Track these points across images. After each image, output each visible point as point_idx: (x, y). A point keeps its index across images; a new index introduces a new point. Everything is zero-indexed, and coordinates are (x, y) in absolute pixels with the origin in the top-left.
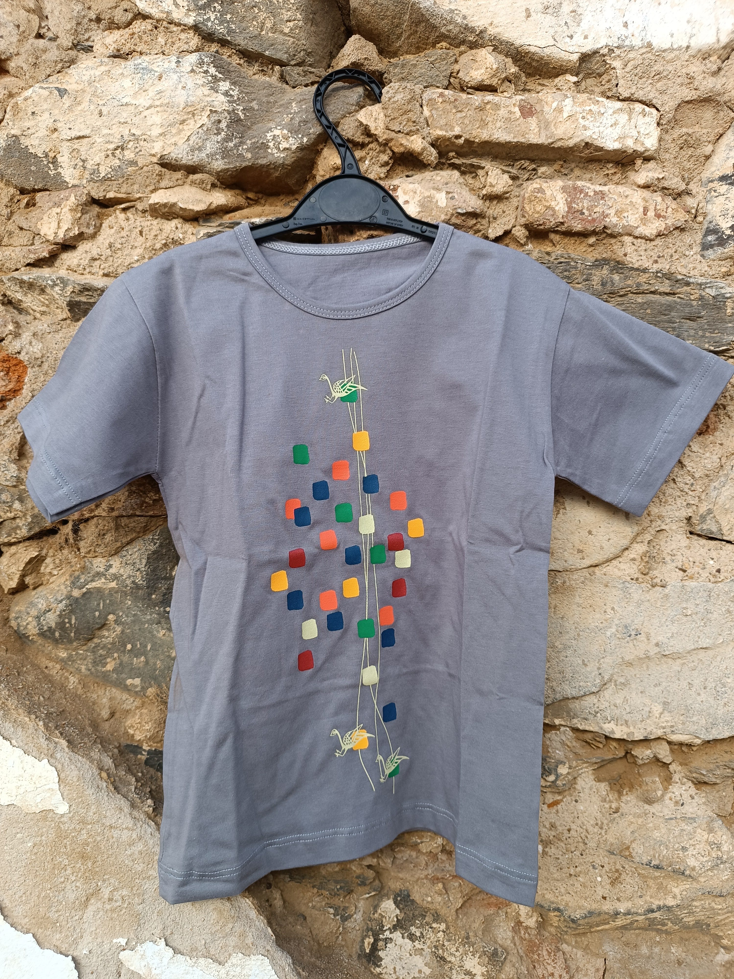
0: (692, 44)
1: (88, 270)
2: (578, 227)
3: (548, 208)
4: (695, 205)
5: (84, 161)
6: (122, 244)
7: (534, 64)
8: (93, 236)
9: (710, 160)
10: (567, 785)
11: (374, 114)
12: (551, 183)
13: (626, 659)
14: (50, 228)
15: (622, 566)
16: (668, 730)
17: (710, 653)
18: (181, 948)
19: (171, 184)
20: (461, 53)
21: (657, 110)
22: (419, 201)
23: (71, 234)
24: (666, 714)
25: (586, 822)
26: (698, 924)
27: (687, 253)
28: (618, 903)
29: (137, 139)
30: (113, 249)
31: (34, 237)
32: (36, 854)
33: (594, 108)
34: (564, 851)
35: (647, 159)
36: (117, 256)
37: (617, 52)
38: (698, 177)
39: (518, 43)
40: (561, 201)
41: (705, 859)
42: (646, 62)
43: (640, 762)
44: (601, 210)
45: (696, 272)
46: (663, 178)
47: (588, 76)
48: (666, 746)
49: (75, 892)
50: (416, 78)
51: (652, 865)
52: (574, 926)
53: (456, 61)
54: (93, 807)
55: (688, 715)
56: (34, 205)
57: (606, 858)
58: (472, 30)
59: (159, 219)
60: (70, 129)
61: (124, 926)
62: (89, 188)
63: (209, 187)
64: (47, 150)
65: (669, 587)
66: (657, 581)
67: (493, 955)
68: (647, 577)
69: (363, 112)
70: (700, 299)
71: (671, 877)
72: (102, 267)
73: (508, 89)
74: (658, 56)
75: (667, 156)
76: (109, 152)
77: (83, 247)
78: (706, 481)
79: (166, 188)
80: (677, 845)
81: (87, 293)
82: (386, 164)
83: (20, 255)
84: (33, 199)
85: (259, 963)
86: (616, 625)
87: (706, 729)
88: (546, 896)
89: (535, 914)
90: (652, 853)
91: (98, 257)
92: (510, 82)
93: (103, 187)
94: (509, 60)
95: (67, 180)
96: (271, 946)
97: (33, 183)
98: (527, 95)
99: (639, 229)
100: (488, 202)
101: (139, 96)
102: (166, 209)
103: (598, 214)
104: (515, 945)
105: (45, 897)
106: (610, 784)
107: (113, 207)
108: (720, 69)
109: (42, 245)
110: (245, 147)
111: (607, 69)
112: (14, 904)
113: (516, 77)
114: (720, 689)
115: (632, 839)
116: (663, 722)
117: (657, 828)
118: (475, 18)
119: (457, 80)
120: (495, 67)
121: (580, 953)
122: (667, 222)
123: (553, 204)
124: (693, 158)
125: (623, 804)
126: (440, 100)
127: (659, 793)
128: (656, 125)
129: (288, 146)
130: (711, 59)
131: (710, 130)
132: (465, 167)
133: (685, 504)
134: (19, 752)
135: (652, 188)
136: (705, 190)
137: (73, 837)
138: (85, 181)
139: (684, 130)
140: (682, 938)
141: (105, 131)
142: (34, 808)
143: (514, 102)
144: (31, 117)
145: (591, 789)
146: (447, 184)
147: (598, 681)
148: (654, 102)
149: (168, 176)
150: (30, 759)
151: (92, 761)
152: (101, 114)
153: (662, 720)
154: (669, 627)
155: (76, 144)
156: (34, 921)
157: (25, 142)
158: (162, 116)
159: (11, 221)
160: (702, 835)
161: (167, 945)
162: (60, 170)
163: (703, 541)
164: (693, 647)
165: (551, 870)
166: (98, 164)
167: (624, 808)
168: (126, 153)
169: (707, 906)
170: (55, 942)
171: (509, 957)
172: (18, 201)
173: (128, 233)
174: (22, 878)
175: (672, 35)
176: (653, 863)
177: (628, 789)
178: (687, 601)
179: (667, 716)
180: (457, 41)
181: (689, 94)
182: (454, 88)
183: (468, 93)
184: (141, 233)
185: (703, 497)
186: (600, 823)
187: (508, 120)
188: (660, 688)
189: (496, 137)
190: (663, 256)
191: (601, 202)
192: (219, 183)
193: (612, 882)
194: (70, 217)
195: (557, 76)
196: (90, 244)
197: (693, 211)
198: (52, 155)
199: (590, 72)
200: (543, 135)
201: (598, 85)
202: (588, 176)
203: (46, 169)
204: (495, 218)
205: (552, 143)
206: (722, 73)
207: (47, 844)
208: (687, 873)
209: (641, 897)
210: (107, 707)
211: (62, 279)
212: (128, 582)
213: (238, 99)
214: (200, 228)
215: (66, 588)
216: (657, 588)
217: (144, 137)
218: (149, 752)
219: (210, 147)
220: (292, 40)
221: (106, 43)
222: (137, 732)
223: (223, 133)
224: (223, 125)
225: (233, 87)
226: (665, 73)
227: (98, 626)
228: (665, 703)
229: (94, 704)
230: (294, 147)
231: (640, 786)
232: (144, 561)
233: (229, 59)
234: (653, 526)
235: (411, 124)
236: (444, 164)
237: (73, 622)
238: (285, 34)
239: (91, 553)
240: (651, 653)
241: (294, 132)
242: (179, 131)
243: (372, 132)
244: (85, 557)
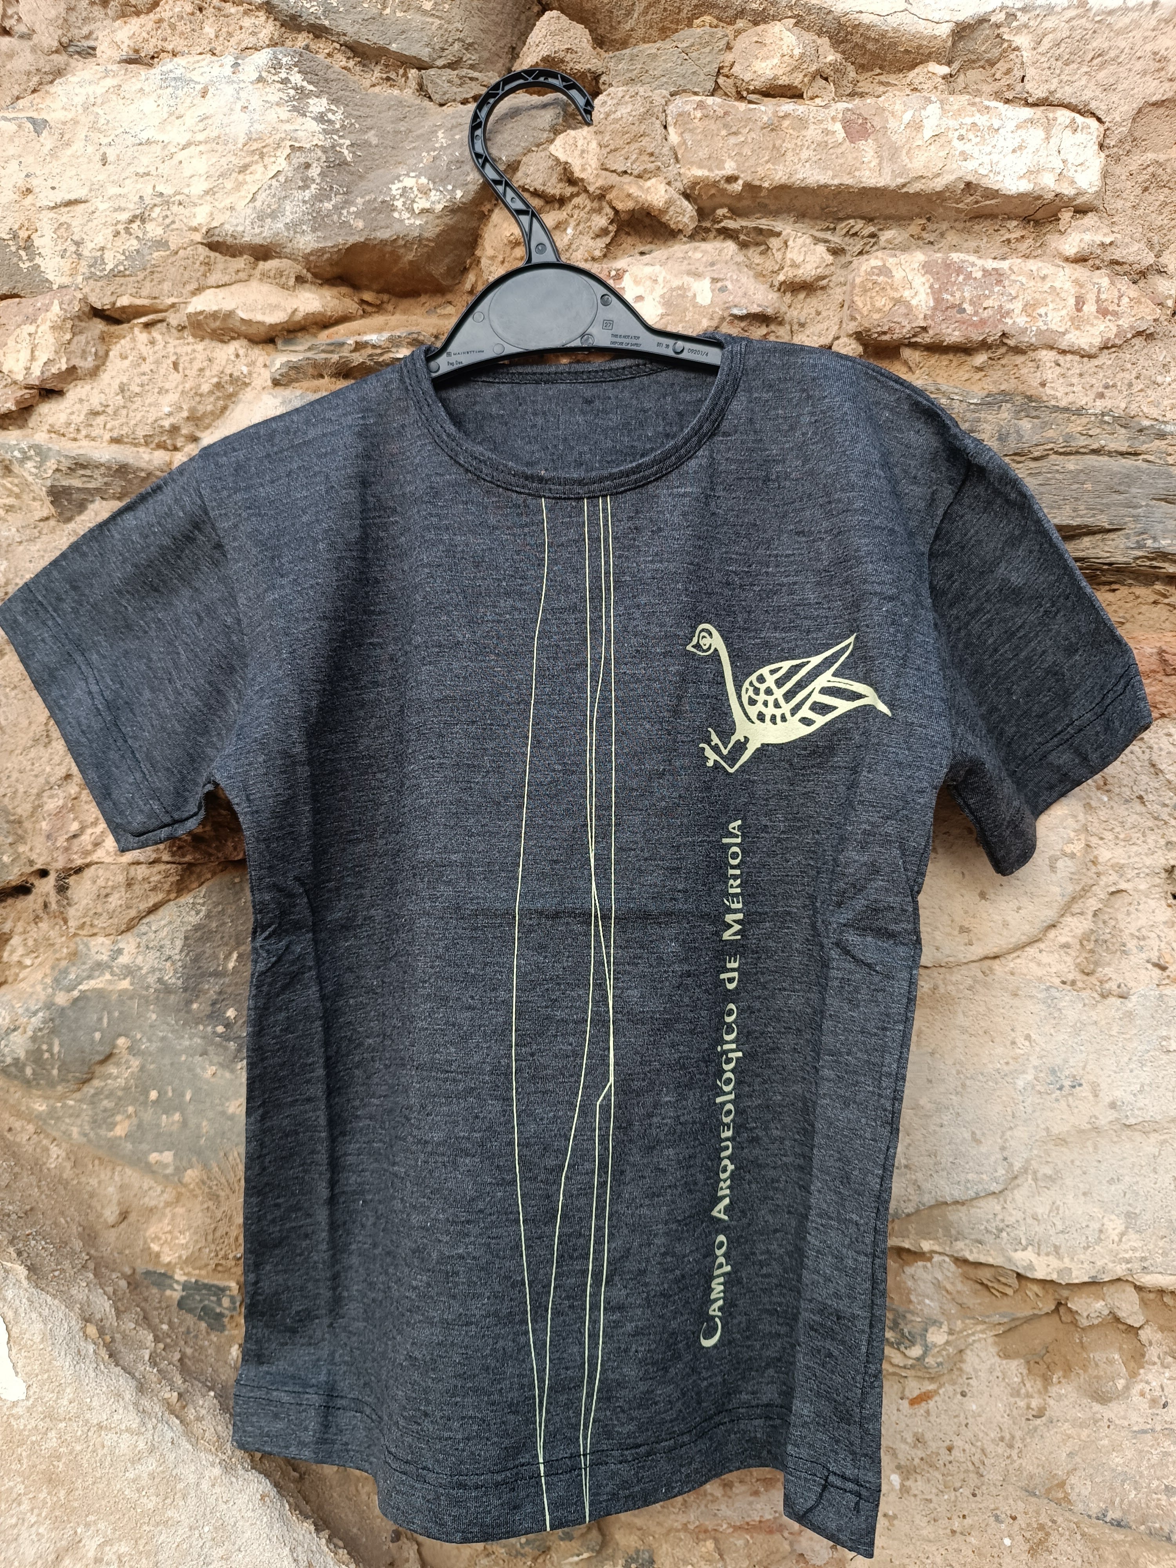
1: (84, 433)
2: (953, 335)
3: (898, 301)
4: (1173, 293)
5: (77, 244)
6: (142, 385)
7: (870, 46)
8: (94, 373)
10: (946, 1365)
11: (579, 144)
12: (904, 257)
13: (1055, 1131)
14: (17, 361)
15: (1045, 958)
16: (1136, 1266)
19: (226, 279)
20: (738, 33)
21: (1099, 120)
22: (663, 296)
23: (54, 370)
24: (1132, 1235)
25: (981, 1435)
27: (1160, 379)
29: (168, 202)
30: (127, 394)
33: (982, 120)
34: (941, 1487)
35: (1081, 211)
36: (135, 406)
37: (1023, 18)
39: (839, 8)
40: (922, 290)
42: (1077, 34)
43: (1085, 1323)
44: (996, 304)
46: (1111, 243)
47: (969, 64)
48: (1133, 1296)
50: (655, 77)
51: (1108, 1519)
53: (729, 47)
57: (1020, 1503)
59: (207, 341)
60: (53, 188)
62: (85, 290)
63: (292, 281)
64: (16, 227)
65: (1134, 998)
66: (1111, 985)
68: (1093, 979)
69: (560, 140)
71: (1145, 1544)
72: (108, 426)
73: (823, 93)
74: (1099, 22)
75: (1118, 205)
76: (120, 227)
77: (75, 393)
79: (218, 287)
80: (1156, 1482)
81: (82, 472)
82: (604, 232)
86: (1035, 1068)
90: (1107, 1496)
91: (100, 409)
92: (826, 79)
93: (112, 288)
94: (825, 41)
95: (51, 277)
98: (857, 101)
99: (1067, 337)
100: (788, 295)
101: (168, 128)
102: (218, 323)
103: (990, 312)
106: (1028, 1362)
107: (129, 321)
109: (6, 389)
110: (353, 209)
111: (1005, 51)
113: (837, 71)
115: (1070, 1467)
116: (1126, 1251)
117: (1116, 1448)
119: (730, 81)
120: (797, 52)
122: (1120, 322)
123: (907, 294)
125: (1051, 1402)
126: (699, 114)
127: (1121, 1383)
128: (1096, 147)
129: (427, 205)
132: (747, 235)
133: (1163, 842)
135: (1090, 262)
138: (80, 279)
139: (1151, 156)
141: (113, 190)
143: (833, 113)
145: (991, 1371)
146: (712, 264)
147: (1001, 1171)
148: (1093, 105)
149: (220, 266)
152: (104, 161)
153: (1124, 1246)
154: (1136, 1072)
155: (65, 215)
158: (208, 159)
162: (38, 260)
165: (917, 1522)
166: (102, 249)
167: (1054, 1408)
168: (149, 226)
173: (153, 367)
176: (1110, 1515)
177: (1061, 1373)
178: (1169, 1024)
179: (1133, 1240)
180: (731, 12)
181: (1158, 90)
182: (726, 94)
183: (750, 102)
184: (175, 365)
186: (1008, 1436)
187: (823, 145)
188: (1121, 1187)
189: (800, 176)
190: (1114, 386)
191: (996, 289)
192: (309, 276)
193: (1032, 1548)
194: (52, 340)
195: (913, 66)
196: (88, 387)
197: (1170, 303)
198: (23, 234)
199: (973, 57)
200: (887, 170)
201: (989, 79)
202: (973, 244)
203: (15, 260)
204: (802, 325)
205: (904, 186)
210: (115, 1201)
211: (38, 449)
212: (151, 980)
213: (342, 126)
214: (279, 354)
215: (44, 989)
216: (1112, 1000)
217: (178, 197)
218: (185, 1286)
219: (292, 210)
220: (438, 22)
221: (117, 39)
222: (166, 1249)
223: (314, 186)
224: (314, 172)
225: (333, 107)
226: (1112, 54)
227: (99, 1058)
228: (1129, 1215)
229: (92, 1195)
230: (439, 207)
231: (1085, 1368)
232: (179, 943)
233: (329, 60)
234: (1102, 883)
235: (646, 158)
236: (707, 230)
237: (56, 1049)
238: (425, 13)
239: (87, 927)
240: (1103, 1122)
241: (438, 179)
242: (239, 185)
243: (576, 175)
244: (75, 935)
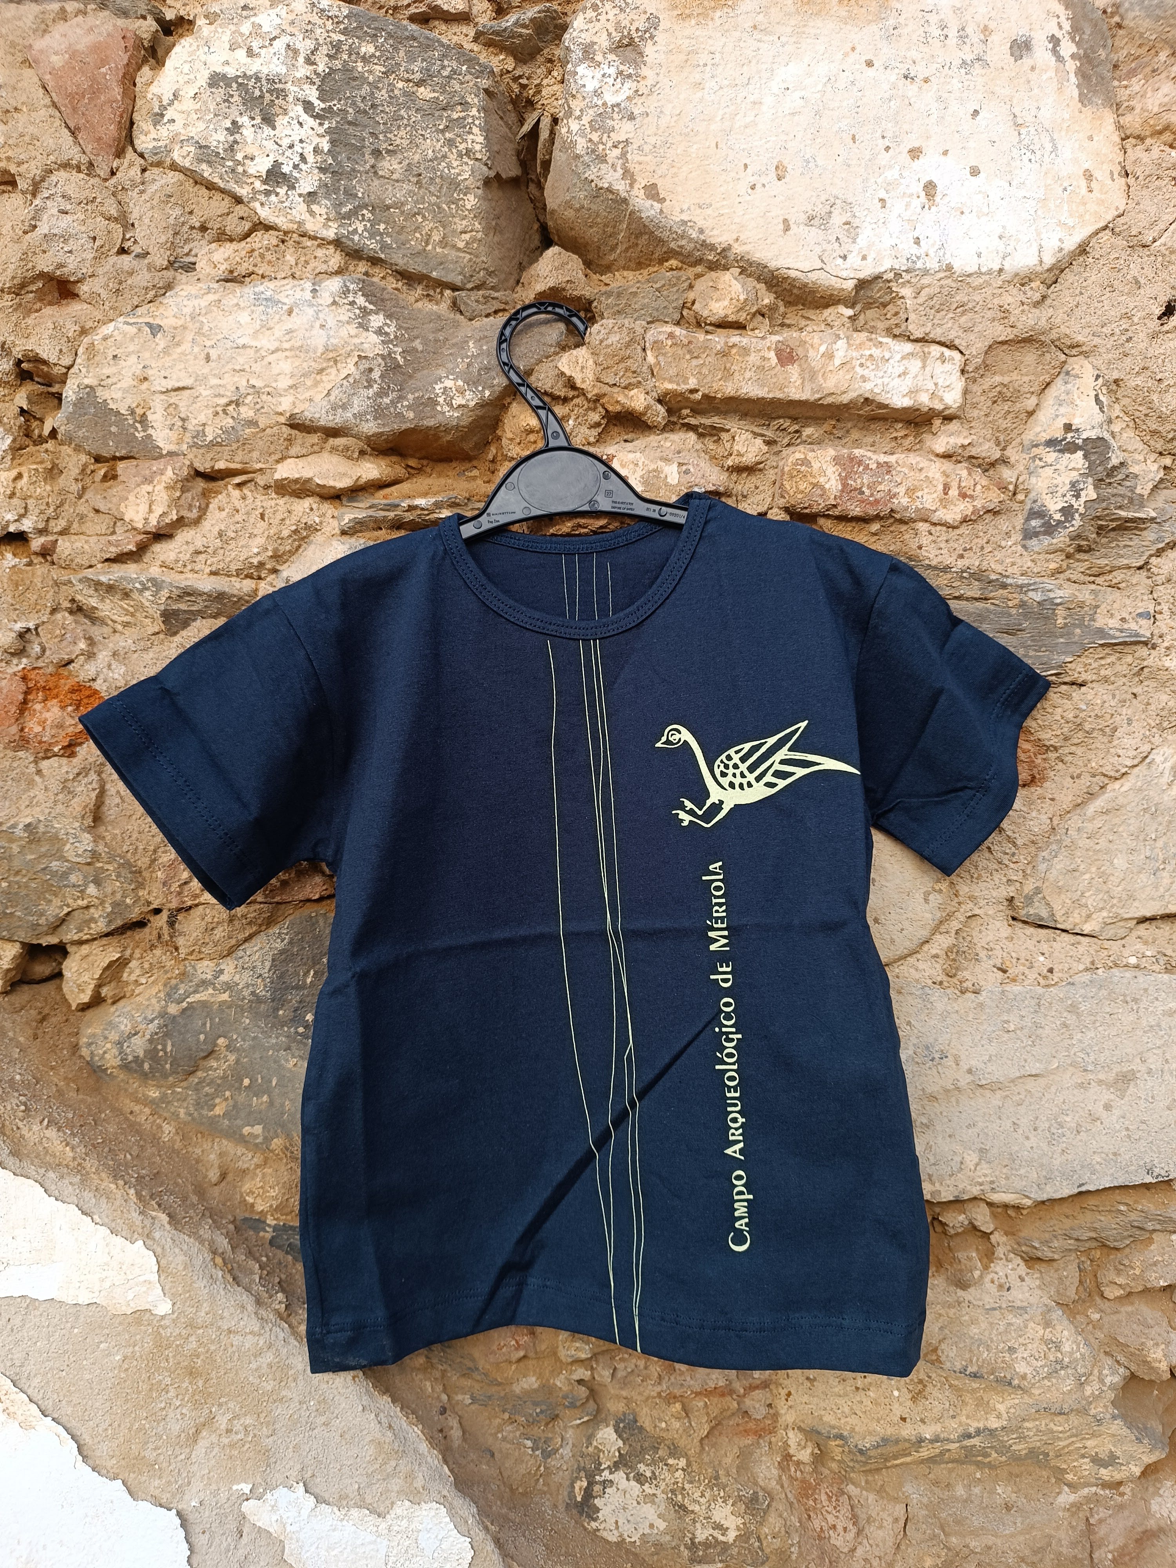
0: (1007, 267)
1: (189, 567)
2: (856, 510)
3: (815, 485)
4: (1014, 480)
5: (183, 420)
6: (236, 532)
7: (795, 291)
8: (197, 522)
9: (1034, 416)
11: (580, 361)
12: (820, 451)
13: (928, 1091)
14: (138, 512)
15: (921, 965)
16: (987, 1187)
17: (1042, 1081)
18: (326, 1496)
19: (304, 451)
20: (698, 276)
21: (961, 352)
22: (645, 474)
23: (167, 520)
24: (984, 1165)
26: (1032, 1453)
27: (1003, 543)
28: (923, 1427)
29: (258, 392)
30: (224, 538)
31: (115, 523)
32: (127, 1370)
33: (876, 352)
35: (948, 419)
36: (230, 547)
37: (906, 277)
38: (1018, 440)
39: (773, 265)
40: (833, 477)
41: (1040, 1363)
42: (945, 291)
43: (952, 1232)
44: (887, 489)
45: (1015, 570)
46: (970, 444)
47: (868, 306)
48: (986, 1210)
49: (181, 1422)
50: (636, 311)
51: (968, 1373)
52: (863, 1459)
54: (205, 1305)
55: (1013, 1166)
56: (115, 477)
58: (712, 247)
59: (287, 497)
60: (165, 377)
61: (248, 1467)
62: (190, 456)
63: (356, 455)
64: (135, 406)
65: (984, 993)
66: (968, 984)
67: (752, 1499)
68: (955, 980)
69: (564, 357)
70: (1020, 606)
71: (994, 1389)
72: (209, 562)
73: (761, 326)
74: (961, 281)
75: (975, 413)
76: (219, 409)
77: (183, 536)
78: (1033, 849)
79: (298, 457)
80: (1002, 1345)
81: (188, 599)
82: (598, 425)
83: (97, 548)
84: (113, 468)
85: (433, 1513)
86: (914, 1045)
87: (1038, 1185)
88: (825, 1419)
89: (809, 1443)
90: (967, 1356)
91: (203, 549)
92: (763, 316)
93: (209, 456)
94: (762, 286)
95: (161, 445)
96: (448, 1490)
97: (114, 449)
98: (786, 333)
99: (937, 513)
100: (735, 474)
101: (261, 336)
102: (298, 486)
103: (882, 494)
104: (782, 1487)
105: (139, 1430)
107: (222, 479)
108: (1044, 297)
109: (127, 534)
110: (406, 403)
111: (894, 298)
112: (96, 1441)
113: (770, 309)
114: (1055, 1131)
115: (941, 1337)
116: (980, 1177)
117: (974, 1322)
118: (715, 232)
119: (692, 314)
120: (742, 297)
121: (872, 1497)
122: (975, 503)
123: (822, 480)
124: (1011, 415)
126: (669, 342)
127: (977, 1274)
128: (959, 374)
129: (463, 402)
130: (1033, 285)
131: (1033, 378)
132: (705, 428)
133: (1005, 879)
134: (104, 1231)
135: (954, 458)
136: (1027, 457)
137: (177, 1346)
138: (185, 447)
139: (998, 379)
140: (1011, 1474)
141: (214, 381)
142: (124, 1308)
143: (769, 344)
144: (112, 362)
146: (679, 452)
148: (957, 342)
149: (299, 441)
150: (119, 1240)
151: (201, 1241)
152: (208, 359)
153: (978, 1173)
154: (986, 1047)
155: (173, 398)
156: (123, 1463)
157: (102, 394)
158: (293, 362)
159: (83, 500)
160: (1036, 1331)
161: (307, 1491)
162: (151, 431)
163: (1030, 930)
164: (1018, 1074)
165: (831, 1381)
166: (204, 425)
168: (243, 409)
169: (1043, 1428)
170: (152, 1491)
171: (774, 1504)
172: (92, 472)
173: (244, 517)
174: (108, 1404)
175: (979, 256)
176: (969, 1370)
177: (934, 1269)
178: (1009, 1011)
179: (985, 1168)
180: (692, 259)
181: (1003, 333)
182: (688, 324)
183: (707, 332)
184: (262, 516)
185: (1028, 872)
187: (761, 369)
188: (976, 1130)
189: (744, 391)
190: (971, 549)
191: (887, 477)
192: (369, 450)
193: (913, 1397)
194: (166, 497)
195: (827, 306)
196: (192, 532)
197: (1011, 487)
198: (139, 411)
199: (871, 301)
200: (808, 387)
201: (882, 318)
202: (870, 440)
203: (132, 430)
204: (745, 497)
205: (820, 399)
206: (1048, 302)
207: (141, 1357)
208: (1016, 1382)
209: (953, 1417)
210: (216, 1166)
211: (153, 580)
212: (246, 993)
213: (396, 337)
214: (344, 510)
215: (158, 1002)
216: (969, 995)
217: (267, 389)
218: (275, 1228)
219: (359, 404)
220: (468, 256)
221: (214, 259)
222: (259, 1200)
223: (376, 386)
224: (376, 375)
225: (388, 321)
226: (970, 305)
227: (203, 1054)
228: (981, 1150)
229: (198, 1161)
230: (472, 404)
231: (951, 1264)
232: (268, 964)
233: (383, 283)
234: (962, 910)
235: (630, 374)
236: (674, 423)
237: (169, 1049)
238: (459, 249)
239: (195, 954)
240: (962, 1083)
241: (473, 382)
242: (316, 384)
243: (578, 385)
244: (185, 959)
